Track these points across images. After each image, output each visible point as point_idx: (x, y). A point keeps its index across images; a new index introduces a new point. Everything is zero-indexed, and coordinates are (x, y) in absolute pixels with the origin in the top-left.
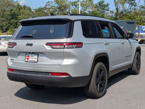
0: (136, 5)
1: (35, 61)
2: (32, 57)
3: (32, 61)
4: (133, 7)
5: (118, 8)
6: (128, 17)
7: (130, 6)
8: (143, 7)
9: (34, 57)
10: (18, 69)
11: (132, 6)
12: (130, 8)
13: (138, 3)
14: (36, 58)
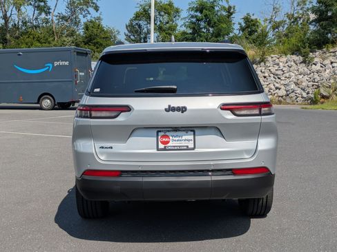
0: (49, 13)
1: (187, 146)
2: (177, 139)
3: (180, 146)
4: (43, 15)
5: (8, 14)
6: (34, 38)
7: (37, 12)
8: (63, 18)
9: (184, 138)
10: (140, 169)
11: (40, 14)
12: (36, 19)
13: (52, 7)
14: (189, 140)
